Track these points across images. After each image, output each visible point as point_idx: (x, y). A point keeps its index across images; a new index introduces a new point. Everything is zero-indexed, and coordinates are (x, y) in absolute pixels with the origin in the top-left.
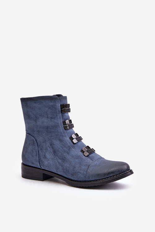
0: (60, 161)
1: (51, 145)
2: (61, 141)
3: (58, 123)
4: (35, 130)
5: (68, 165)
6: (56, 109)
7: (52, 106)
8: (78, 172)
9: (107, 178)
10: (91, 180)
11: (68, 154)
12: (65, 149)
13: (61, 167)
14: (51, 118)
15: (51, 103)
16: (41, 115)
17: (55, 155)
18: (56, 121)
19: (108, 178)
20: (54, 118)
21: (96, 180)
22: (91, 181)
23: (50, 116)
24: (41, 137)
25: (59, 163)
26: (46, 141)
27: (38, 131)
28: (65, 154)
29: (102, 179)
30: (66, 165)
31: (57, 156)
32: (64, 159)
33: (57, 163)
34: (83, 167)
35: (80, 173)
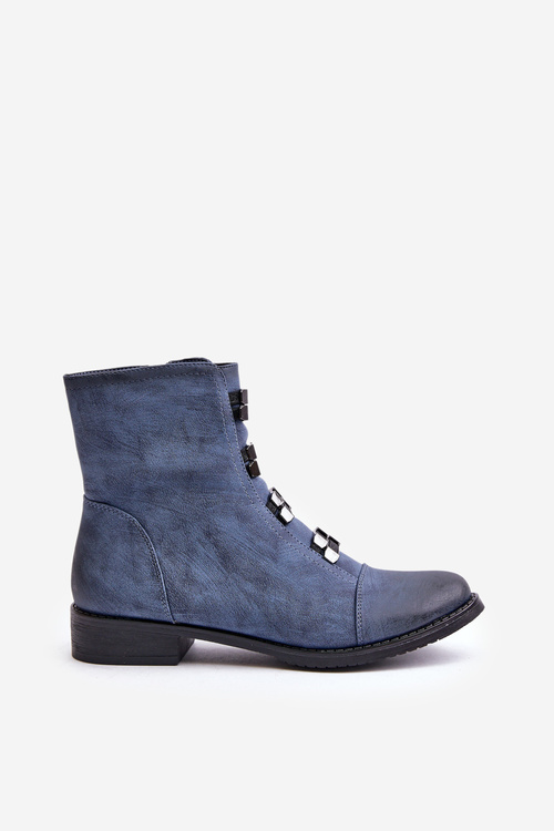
0: (250, 587)
1: (208, 535)
2: (243, 517)
3: (227, 458)
4: (137, 486)
5: (283, 600)
6: (215, 407)
7: (203, 400)
8: (325, 619)
9: (421, 628)
10: (374, 639)
11: (275, 559)
12: (261, 543)
13: (256, 607)
14: (202, 440)
15: (198, 390)
16: (158, 434)
17: (226, 567)
18: (219, 449)
19: (425, 626)
20: (213, 440)
21: (390, 639)
22: (372, 644)
23: (195, 433)
24: (162, 511)
25: (249, 596)
26: (184, 521)
27: (150, 491)
28: (263, 563)
29: (408, 633)
30: (276, 598)
31: (236, 569)
32: (263, 581)
33: (242, 596)
34: (338, 601)
35: (333, 621)
